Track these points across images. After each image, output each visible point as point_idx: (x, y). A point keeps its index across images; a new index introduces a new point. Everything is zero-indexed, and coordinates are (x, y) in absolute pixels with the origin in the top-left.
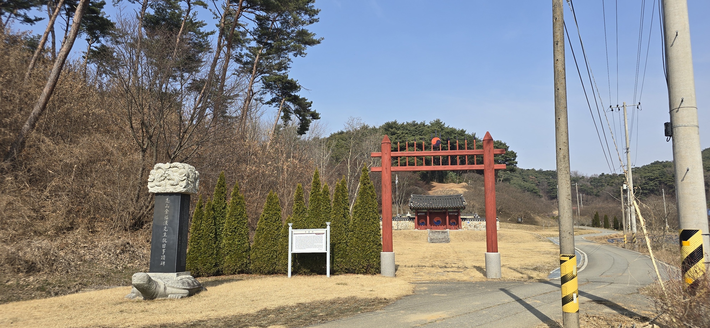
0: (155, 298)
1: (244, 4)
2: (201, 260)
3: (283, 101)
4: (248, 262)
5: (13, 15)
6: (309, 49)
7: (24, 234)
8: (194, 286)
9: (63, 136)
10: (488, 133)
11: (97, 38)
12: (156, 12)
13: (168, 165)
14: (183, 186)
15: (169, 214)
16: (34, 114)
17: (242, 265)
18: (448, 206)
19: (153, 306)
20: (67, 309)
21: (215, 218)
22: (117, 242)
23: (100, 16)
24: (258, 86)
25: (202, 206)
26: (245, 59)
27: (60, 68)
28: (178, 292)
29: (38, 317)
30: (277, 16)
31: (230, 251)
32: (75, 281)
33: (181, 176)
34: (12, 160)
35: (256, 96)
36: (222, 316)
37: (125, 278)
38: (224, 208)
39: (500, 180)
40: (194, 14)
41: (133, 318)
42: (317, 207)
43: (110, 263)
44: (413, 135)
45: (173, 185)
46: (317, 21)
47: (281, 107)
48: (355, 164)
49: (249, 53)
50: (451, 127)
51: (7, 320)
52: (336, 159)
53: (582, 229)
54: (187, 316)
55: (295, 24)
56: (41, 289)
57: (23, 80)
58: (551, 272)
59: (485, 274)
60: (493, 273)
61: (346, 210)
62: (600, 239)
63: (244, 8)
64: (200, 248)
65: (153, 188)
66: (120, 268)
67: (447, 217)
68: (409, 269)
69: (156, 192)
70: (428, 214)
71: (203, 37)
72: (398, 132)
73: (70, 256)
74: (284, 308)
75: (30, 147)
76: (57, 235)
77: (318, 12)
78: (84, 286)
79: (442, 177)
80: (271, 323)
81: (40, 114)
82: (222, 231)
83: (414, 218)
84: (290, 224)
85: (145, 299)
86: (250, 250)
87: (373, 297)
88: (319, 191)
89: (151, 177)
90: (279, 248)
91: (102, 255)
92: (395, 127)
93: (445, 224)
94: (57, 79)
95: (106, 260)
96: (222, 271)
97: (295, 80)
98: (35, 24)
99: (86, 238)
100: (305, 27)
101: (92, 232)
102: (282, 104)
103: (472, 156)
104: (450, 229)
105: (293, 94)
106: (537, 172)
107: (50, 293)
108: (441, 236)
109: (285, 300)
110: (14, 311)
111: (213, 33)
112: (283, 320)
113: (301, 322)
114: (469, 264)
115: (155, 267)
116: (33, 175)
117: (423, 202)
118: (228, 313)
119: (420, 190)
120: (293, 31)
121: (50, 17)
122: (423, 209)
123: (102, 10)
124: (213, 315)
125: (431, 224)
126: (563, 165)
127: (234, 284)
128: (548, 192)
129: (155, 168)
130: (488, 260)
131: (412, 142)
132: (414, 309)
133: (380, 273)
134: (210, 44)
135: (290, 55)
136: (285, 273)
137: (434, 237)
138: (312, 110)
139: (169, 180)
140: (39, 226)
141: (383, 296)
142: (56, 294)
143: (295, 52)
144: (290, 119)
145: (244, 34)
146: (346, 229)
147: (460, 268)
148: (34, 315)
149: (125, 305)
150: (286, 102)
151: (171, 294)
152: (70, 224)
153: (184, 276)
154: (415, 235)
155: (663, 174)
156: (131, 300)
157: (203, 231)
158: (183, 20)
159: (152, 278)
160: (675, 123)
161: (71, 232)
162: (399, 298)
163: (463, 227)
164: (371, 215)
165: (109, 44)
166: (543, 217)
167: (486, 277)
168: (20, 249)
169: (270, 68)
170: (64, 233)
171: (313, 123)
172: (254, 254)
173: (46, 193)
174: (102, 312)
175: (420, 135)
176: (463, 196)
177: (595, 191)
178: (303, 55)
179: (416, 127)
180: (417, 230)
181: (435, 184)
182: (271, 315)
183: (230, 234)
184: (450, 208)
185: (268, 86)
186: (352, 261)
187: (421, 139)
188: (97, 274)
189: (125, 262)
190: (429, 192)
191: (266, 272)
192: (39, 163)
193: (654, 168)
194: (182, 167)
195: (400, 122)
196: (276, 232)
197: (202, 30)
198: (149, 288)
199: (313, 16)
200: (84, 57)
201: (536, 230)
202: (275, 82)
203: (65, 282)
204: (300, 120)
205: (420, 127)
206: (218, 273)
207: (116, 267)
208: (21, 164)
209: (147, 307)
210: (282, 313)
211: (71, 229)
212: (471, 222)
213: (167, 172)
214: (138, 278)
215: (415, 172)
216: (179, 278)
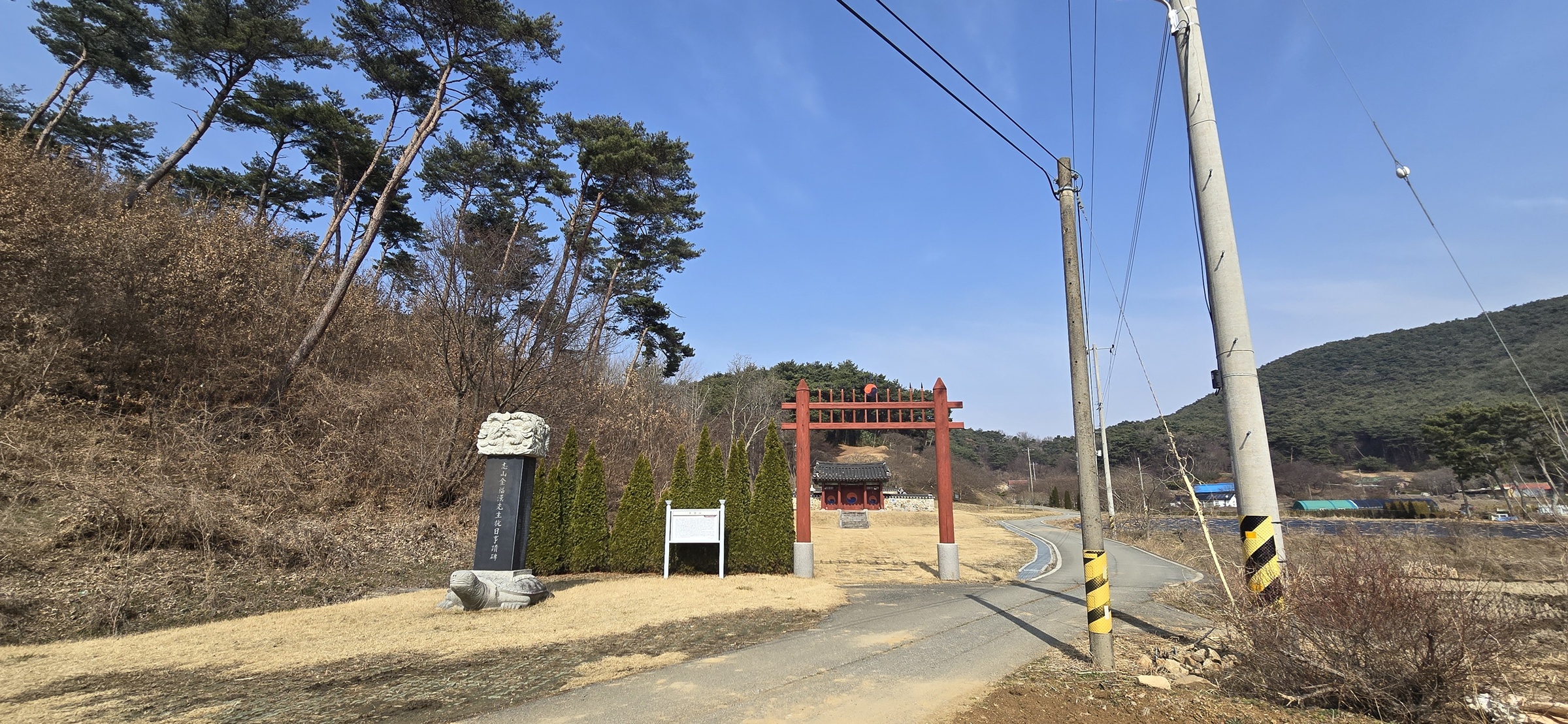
0: (482, 607)
1: (602, 204)
2: (540, 551)
3: (645, 332)
4: (606, 554)
5: (282, 209)
6: (685, 263)
7: (284, 510)
8: (538, 590)
9: (345, 374)
10: (939, 379)
11: (396, 242)
12: (480, 210)
13: (507, 415)
14: (529, 446)
15: (505, 486)
16: (307, 341)
17: (597, 559)
18: (866, 477)
19: (481, 620)
20: (356, 624)
21: (560, 491)
22: (418, 523)
23: (403, 212)
24: (613, 311)
25: (544, 475)
26: (595, 275)
27: (349, 280)
28: (514, 600)
29: (314, 636)
30: (644, 220)
31: (581, 538)
32: (358, 581)
33: (526, 431)
34: (272, 405)
35: (610, 324)
36: (587, 636)
37: (429, 576)
38: (573, 478)
39: (928, 443)
40: (532, 215)
41: (455, 640)
42: (705, 478)
43: (407, 554)
44: (815, 381)
45: (513, 444)
46: (699, 226)
47: (642, 339)
48: (741, 419)
49: (602, 267)
50: (865, 371)
51: (267, 641)
52: (712, 410)
53: (1037, 510)
54: (537, 636)
55: (668, 231)
56: (308, 592)
57: (293, 294)
58: (1020, 570)
59: (937, 574)
60: (950, 572)
61: (745, 484)
62: (1065, 523)
63: (603, 207)
64: (538, 534)
65: (485, 447)
66: (422, 562)
67: (865, 493)
68: (829, 565)
69: (488, 454)
70: (839, 488)
71: (541, 244)
72: (796, 376)
73: (352, 544)
74: (673, 625)
75: (301, 386)
76: (331, 512)
77: (701, 215)
78: (370, 588)
79: (854, 438)
80: (661, 648)
81: (316, 342)
82: (569, 509)
83: (821, 494)
84: (669, 502)
85: (467, 609)
86: (609, 537)
87: (795, 608)
88: (708, 455)
89: (482, 432)
90: (651, 534)
91: (396, 542)
92: (791, 370)
93: (862, 502)
94: (343, 295)
95: (401, 550)
96: (568, 568)
97: (663, 303)
98: (311, 221)
99: (373, 517)
100: (681, 236)
101: (381, 508)
102: (644, 335)
103: (894, 411)
104: (869, 509)
105: (659, 322)
106: (975, 432)
107: (321, 598)
108: (857, 519)
109: (671, 613)
110: (274, 627)
111: (554, 239)
112: (677, 642)
113: (706, 647)
114: (907, 559)
115: (482, 562)
116: (300, 427)
117: (833, 472)
118: (595, 632)
119: (825, 455)
120: (663, 240)
121: (337, 213)
122: (833, 481)
123: (406, 206)
124: (574, 635)
125: (843, 502)
126: (1083, 426)
127: (589, 586)
128: (990, 460)
129: (489, 419)
130: (941, 554)
131: (815, 390)
132: (863, 626)
133: (792, 571)
134: (550, 254)
135: (662, 270)
136: (660, 571)
137: (848, 520)
138: (685, 344)
139: (508, 436)
140: (307, 498)
141: (809, 606)
142: (330, 600)
143: (669, 266)
144: (654, 355)
145: (597, 241)
146: (745, 509)
147: (897, 564)
148: (306, 633)
149: (440, 618)
150: (649, 332)
151: (506, 601)
152: (351, 496)
153: (523, 576)
154: (823, 517)
155: (1134, 438)
156: (445, 611)
157: (544, 509)
158: (516, 222)
159: (479, 578)
160: (1226, 371)
161: (351, 508)
162: (833, 610)
163: (886, 506)
164: (781, 490)
165: (411, 251)
166: (986, 493)
167: (939, 577)
168: (279, 533)
169: (630, 287)
170: (342, 510)
171: (685, 362)
172: (615, 543)
173: (320, 452)
174: (409, 628)
175: (825, 380)
176: (887, 464)
177: (1049, 459)
178: (680, 270)
179: (819, 370)
180: (823, 510)
181: (844, 447)
182: (657, 636)
183: (582, 514)
184: (869, 481)
185: (626, 310)
186: (754, 555)
187: (827, 386)
188: (390, 570)
189: (429, 553)
190: (838, 458)
191: (632, 569)
192: (309, 409)
193: (1123, 430)
194: (529, 419)
195: (798, 363)
196: (646, 512)
197: (540, 235)
198: (474, 593)
199: (694, 220)
200: (376, 267)
201: (979, 511)
202: (635, 306)
203: (342, 582)
204: (668, 357)
205: (825, 370)
206: (562, 571)
207: (417, 561)
208: (285, 409)
209: (473, 622)
210: (673, 633)
211: (351, 503)
212: (896, 500)
213: (505, 426)
214: (459, 578)
215: (818, 430)
216: (517, 578)
